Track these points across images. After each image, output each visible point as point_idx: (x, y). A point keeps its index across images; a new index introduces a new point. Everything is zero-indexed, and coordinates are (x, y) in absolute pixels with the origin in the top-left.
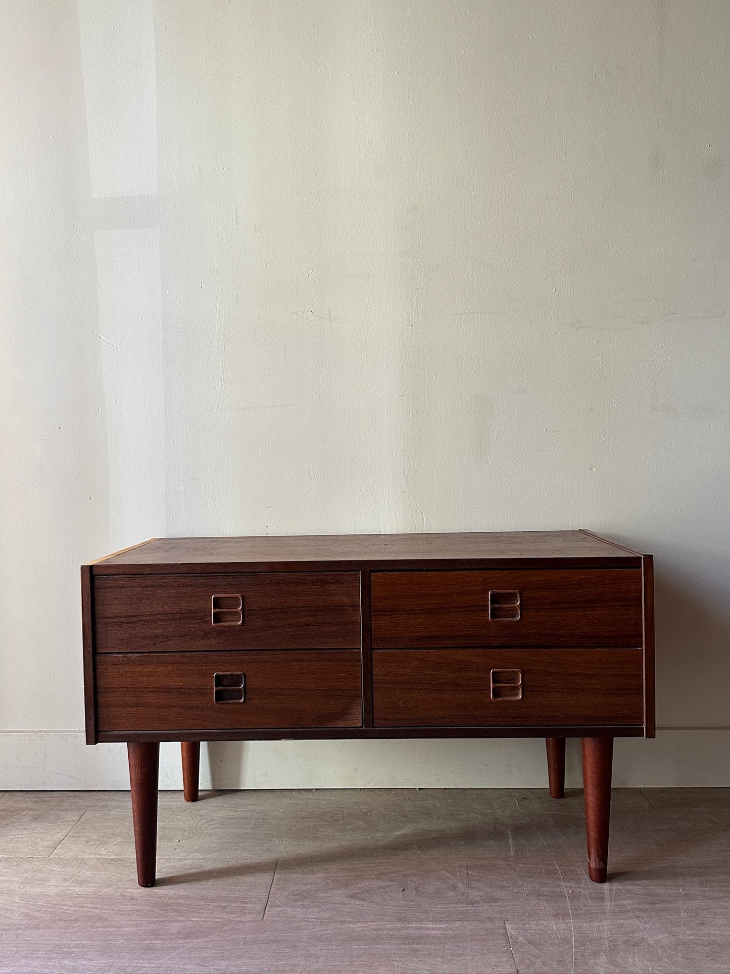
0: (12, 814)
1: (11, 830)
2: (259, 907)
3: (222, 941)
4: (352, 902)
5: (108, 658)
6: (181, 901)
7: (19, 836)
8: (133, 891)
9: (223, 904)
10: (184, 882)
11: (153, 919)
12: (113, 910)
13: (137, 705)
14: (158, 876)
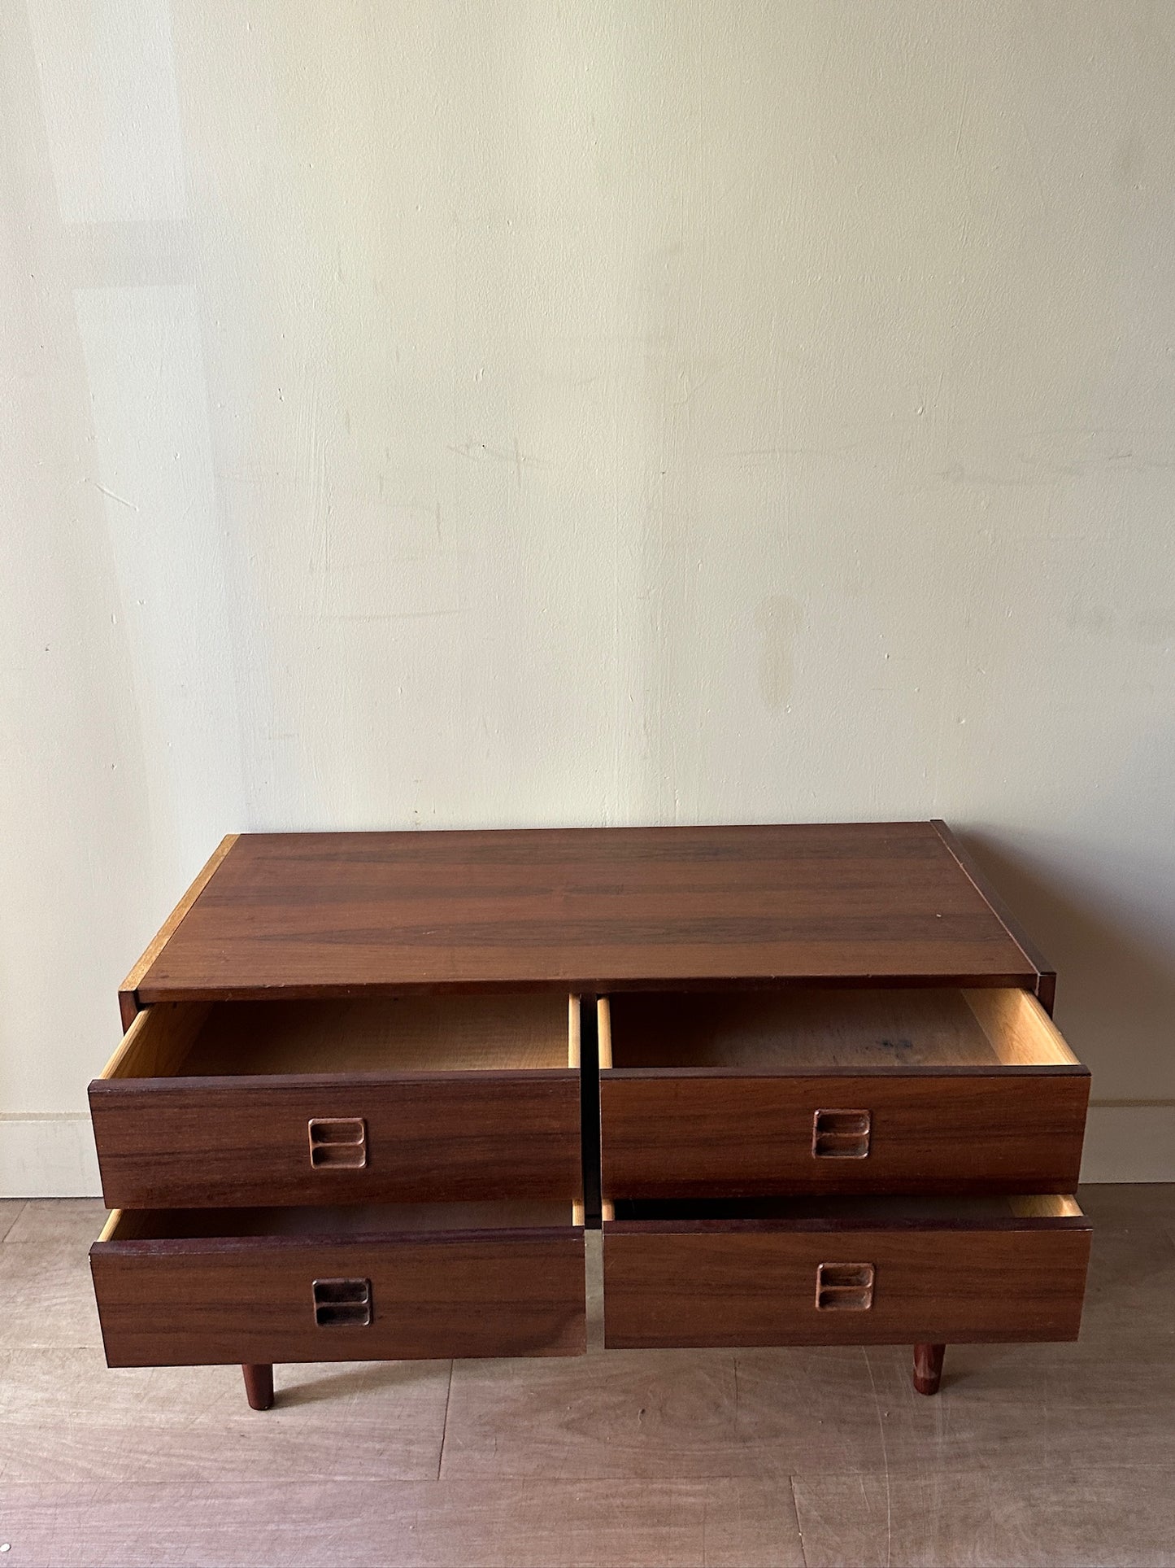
0: (42, 1252)
1: (44, 1287)
2: (431, 1451)
3: (382, 1523)
4: (568, 1438)
6: (315, 1439)
7: (58, 1301)
8: (242, 1418)
9: (378, 1446)
10: (317, 1399)
11: (278, 1479)
12: (215, 1460)
14: (277, 1387)
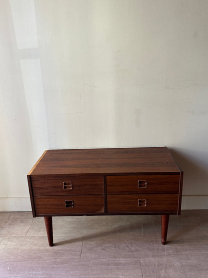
0: (15, 220)
1: (15, 226)
2: (80, 253)
3: (71, 265)
4: (102, 251)
5: (37, 197)
6: (60, 251)
7: (18, 228)
8: (48, 248)
9: (71, 252)
10: (61, 245)
11: (54, 258)
12: (44, 254)
13: (46, 208)
14: (54, 242)
